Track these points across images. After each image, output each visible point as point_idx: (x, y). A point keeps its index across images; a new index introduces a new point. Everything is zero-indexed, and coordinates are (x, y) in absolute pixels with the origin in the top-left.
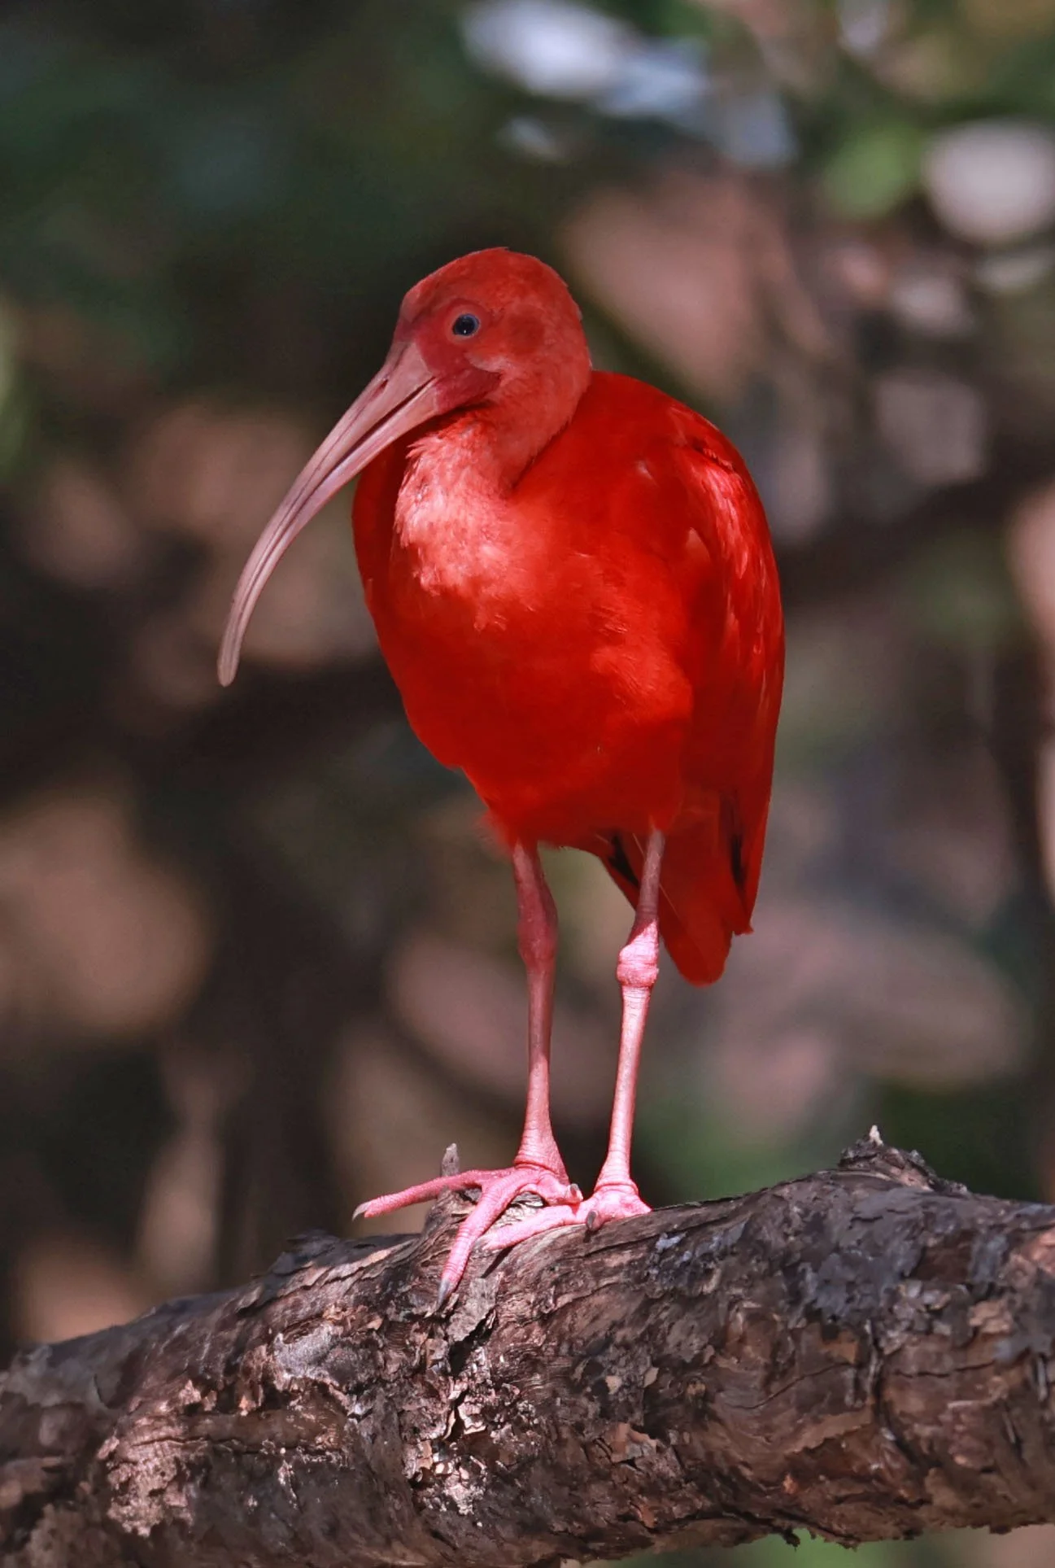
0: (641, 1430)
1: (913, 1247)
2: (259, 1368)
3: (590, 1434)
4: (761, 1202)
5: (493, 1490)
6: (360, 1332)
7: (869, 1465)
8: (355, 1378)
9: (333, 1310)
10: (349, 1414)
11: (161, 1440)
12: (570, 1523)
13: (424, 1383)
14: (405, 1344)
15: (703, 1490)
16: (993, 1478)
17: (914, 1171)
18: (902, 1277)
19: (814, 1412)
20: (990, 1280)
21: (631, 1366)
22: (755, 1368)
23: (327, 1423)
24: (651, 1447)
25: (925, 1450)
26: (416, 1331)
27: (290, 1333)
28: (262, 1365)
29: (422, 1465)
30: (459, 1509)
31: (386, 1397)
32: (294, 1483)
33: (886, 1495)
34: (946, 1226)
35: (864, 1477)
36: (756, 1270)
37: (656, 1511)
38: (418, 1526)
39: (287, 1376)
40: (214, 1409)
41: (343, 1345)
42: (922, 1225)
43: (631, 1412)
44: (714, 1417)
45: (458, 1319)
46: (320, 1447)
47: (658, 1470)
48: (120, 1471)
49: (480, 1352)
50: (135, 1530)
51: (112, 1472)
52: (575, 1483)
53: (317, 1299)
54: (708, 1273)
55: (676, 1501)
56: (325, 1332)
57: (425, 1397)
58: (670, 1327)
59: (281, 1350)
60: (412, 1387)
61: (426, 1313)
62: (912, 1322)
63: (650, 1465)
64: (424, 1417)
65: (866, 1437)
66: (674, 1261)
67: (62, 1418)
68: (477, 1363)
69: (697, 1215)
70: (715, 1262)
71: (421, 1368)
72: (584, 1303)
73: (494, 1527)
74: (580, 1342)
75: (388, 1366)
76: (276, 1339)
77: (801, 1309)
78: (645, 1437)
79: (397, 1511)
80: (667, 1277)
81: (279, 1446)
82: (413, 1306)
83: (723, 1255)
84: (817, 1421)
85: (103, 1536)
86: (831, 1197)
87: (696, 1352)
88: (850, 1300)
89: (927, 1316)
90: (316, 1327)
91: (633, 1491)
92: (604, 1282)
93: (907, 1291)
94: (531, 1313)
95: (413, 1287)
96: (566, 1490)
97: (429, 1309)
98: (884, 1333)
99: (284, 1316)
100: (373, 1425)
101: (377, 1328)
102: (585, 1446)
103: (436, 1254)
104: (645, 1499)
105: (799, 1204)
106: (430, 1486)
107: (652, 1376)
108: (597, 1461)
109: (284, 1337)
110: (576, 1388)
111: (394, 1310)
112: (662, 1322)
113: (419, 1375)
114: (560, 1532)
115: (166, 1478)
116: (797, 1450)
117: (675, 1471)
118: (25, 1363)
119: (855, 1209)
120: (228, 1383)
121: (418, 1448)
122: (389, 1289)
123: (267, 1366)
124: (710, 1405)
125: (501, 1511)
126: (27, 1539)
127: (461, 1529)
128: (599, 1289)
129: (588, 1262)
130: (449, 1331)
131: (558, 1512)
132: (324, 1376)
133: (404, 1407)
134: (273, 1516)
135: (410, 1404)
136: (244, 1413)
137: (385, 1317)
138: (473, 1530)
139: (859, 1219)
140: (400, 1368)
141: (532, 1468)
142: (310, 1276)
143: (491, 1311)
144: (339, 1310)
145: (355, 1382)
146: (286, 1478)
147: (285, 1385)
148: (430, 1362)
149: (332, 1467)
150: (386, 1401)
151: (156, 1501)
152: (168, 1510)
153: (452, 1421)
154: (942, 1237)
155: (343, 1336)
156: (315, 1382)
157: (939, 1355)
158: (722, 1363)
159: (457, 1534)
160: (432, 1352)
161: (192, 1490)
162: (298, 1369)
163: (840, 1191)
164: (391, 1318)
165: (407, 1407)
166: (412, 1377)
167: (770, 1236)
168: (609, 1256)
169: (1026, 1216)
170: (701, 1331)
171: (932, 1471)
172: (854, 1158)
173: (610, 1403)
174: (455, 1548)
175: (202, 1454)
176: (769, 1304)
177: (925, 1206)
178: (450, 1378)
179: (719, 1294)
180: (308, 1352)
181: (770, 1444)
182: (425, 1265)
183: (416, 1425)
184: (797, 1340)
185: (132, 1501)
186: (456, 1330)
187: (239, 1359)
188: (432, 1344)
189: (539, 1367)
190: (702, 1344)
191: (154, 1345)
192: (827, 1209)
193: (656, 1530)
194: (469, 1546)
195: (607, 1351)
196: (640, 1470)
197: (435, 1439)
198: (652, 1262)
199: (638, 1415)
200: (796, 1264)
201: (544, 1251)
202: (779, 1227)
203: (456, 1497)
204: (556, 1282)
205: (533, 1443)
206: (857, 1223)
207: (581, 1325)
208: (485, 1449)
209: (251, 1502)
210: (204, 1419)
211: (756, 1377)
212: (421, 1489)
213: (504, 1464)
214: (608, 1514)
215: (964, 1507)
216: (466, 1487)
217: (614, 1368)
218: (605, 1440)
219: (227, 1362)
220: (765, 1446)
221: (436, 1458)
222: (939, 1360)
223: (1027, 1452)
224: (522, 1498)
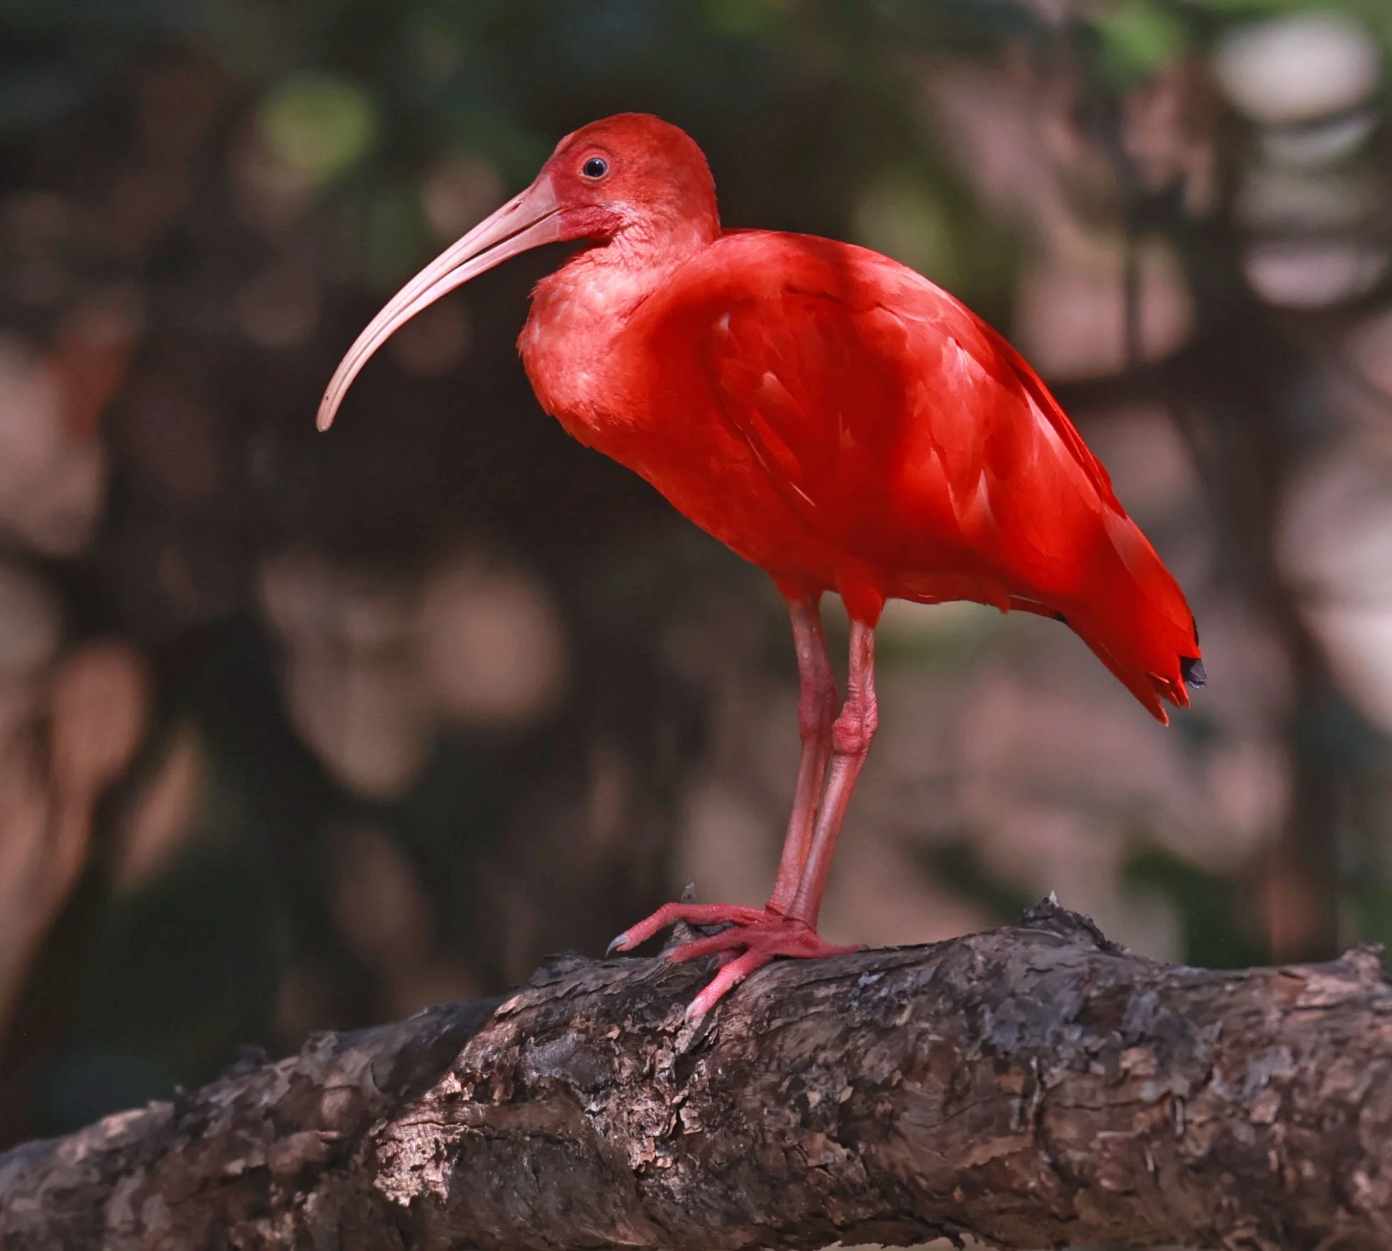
0: (835, 1140)
1: (1077, 997)
2: (512, 1065)
3: (790, 1141)
4: (951, 950)
5: (705, 1185)
6: (601, 1040)
7: (1027, 1182)
8: (593, 1079)
9: (578, 1020)
10: (586, 1110)
11: (425, 1122)
12: (769, 1217)
13: (652, 1088)
14: (637, 1053)
15: (884, 1195)
16: (1133, 1200)
17: (1085, 932)
18: (1066, 1022)
19: (984, 1134)
20: (1140, 1029)
21: (830, 1084)
22: (936, 1092)
23: (568, 1116)
24: (843, 1156)
25: (1076, 1172)
26: (649, 1042)
27: (541, 1038)
28: (515, 1063)
29: (645, 1159)
30: (675, 1198)
31: (619, 1098)
32: (535, 1166)
33: (1042, 1210)
34: (1108, 980)
35: (1023, 1193)
36: (942, 1007)
37: (844, 1212)
38: (640, 1212)
39: (535, 1074)
40: (471, 1099)
41: (586, 1050)
42: (1087, 978)
43: (828, 1124)
44: (898, 1133)
45: (685, 1034)
46: (560, 1137)
47: (848, 1175)
48: (387, 1147)
49: (702, 1064)
50: (397, 1199)
51: (381, 1148)
52: (775, 1183)
53: (566, 1010)
54: (901, 1008)
55: (860, 1203)
56: (571, 1039)
57: (652, 1100)
58: (865, 1053)
60: (642, 1090)
61: (659, 1026)
62: (1073, 1061)
63: (840, 1171)
64: (650, 1116)
65: (1026, 1157)
66: (873, 995)
67: (343, 1098)
68: (699, 1074)
69: (896, 958)
70: (908, 1000)
71: (651, 1074)
72: (793, 1028)
73: (704, 1216)
74: (788, 1061)
75: (622, 1071)
76: (528, 1042)
77: (979, 1043)
78: (838, 1147)
79: (622, 1197)
80: (866, 1009)
81: (524, 1134)
82: (647, 1021)
83: (916, 993)
84: (985, 1142)
85: (369, 1203)
86: (1011, 949)
87: (887, 1076)
88: (1020, 1039)
89: (1085, 1057)
90: (563, 1034)
91: (825, 1192)
92: (812, 1010)
93: (1070, 1034)
94: (748, 1032)
95: (649, 1004)
96: (767, 1189)
97: (661, 1025)
98: (1047, 1070)
99: (537, 1022)
100: (606, 1121)
101: (615, 1038)
102: (786, 1151)
103: (671, 976)
104: (834, 1200)
105: (983, 953)
106: (652, 1176)
107: (846, 1095)
108: (796, 1165)
109: (535, 1040)
110: (781, 1100)
111: (631, 1023)
112: (858, 1048)
113: (648, 1081)
114: (760, 1224)
115: (426, 1156)
116: (968, 1166)
117: (862, 1177)
118: (313, 1049)
119: (1031, 962)
120: (485, 1076)
121: (643, 1143)
122: (628, 1005)
123: (519, 1064)
124: (896, 1123)
125: (710, 1202)
126: (305, 1201)
127: (675, 1216)
128: (807, 1016)
129: (799, 992)
130: (677, 1044)
131: (759, 1207)
132: (567, 1077)
133: (633, 1107)
134: (516, 1194)
135: (639, 1105)
136: (496, 1104)
137: (622, 1029)
138: (685, 1218)
139: (1034, 970)
140: (632, 1073)
141: (740, 1168)
142: (562, 989)
143: (713, 1029)
144: (583, 1020)
145: (593, 1084)
146: (528, 1161)
147: (533, 1082)
148: (658, 1071)
149: (568, 1155)
150: (618, 1101)
151: (417, 1175)
152: (425, 1184)
153: (674, 1121)
154: (1103, 991)
155: (585, 1042)
156: (557, 1080)
157: (1094, 1091)
158: (908, 1086)
159: (671, 1221)
160: (661, 1061)
162: (545, 1069)
163: (1019, 945)
164: (628, 1029)
165: (636, 1108)
166: (642, 1082)
167: (957, 979)
168: (818, 988)
169: (1177, 977)
170: (892, 1058)
171: (1081, 1191)
172: (1033, 918)
173: (810, 1114)
174: (669, 1233)
175: (458, 1137)
176: (952, 1039)
177: (1091, 962)
178: (674, 1085)
179: (909, 1026)
180: (555, 1055)
181: (943, 1159)
182: (659, 986)
183: (643, 1124)
184: (972, 1069)
185: (396, 1174)
186: (682, 1044)
187: (495, 1057)
188: (661, 1055)
189: (751, 1080)
190: (892, 1069)
191: (424, 1041)
192: (1006, 959)
193: (843, 1228)
194: (682, 1231)
195: (809, 1070)
196: (831, 1174)
197: (658, 1137)
198: (853, 995)
199: (832, 1126)
200: (977, 1005)
201: (762, 980)
202: (965, 973)
203: (673, 1188)
204: (771, 1008)
205: (741, 1145)
206: (1032, 973)
207: (790, 1047)
208: (700, 1148)
209: (496, 1181)
210: (462, 1107)
211: (934, 1101)
212: (643, 1179)
213: (716, 1163)
214: (802, 1212)
215: (1106, 1225)
216: (682, 1180)
217: (815, 1085)
218: (804, 1146)
219: (485, 1059)
220: (939, 1159)
221: (657, 1154)
222: (1093, 1095)
223: (1164, 1181)
224: (729, 1193)
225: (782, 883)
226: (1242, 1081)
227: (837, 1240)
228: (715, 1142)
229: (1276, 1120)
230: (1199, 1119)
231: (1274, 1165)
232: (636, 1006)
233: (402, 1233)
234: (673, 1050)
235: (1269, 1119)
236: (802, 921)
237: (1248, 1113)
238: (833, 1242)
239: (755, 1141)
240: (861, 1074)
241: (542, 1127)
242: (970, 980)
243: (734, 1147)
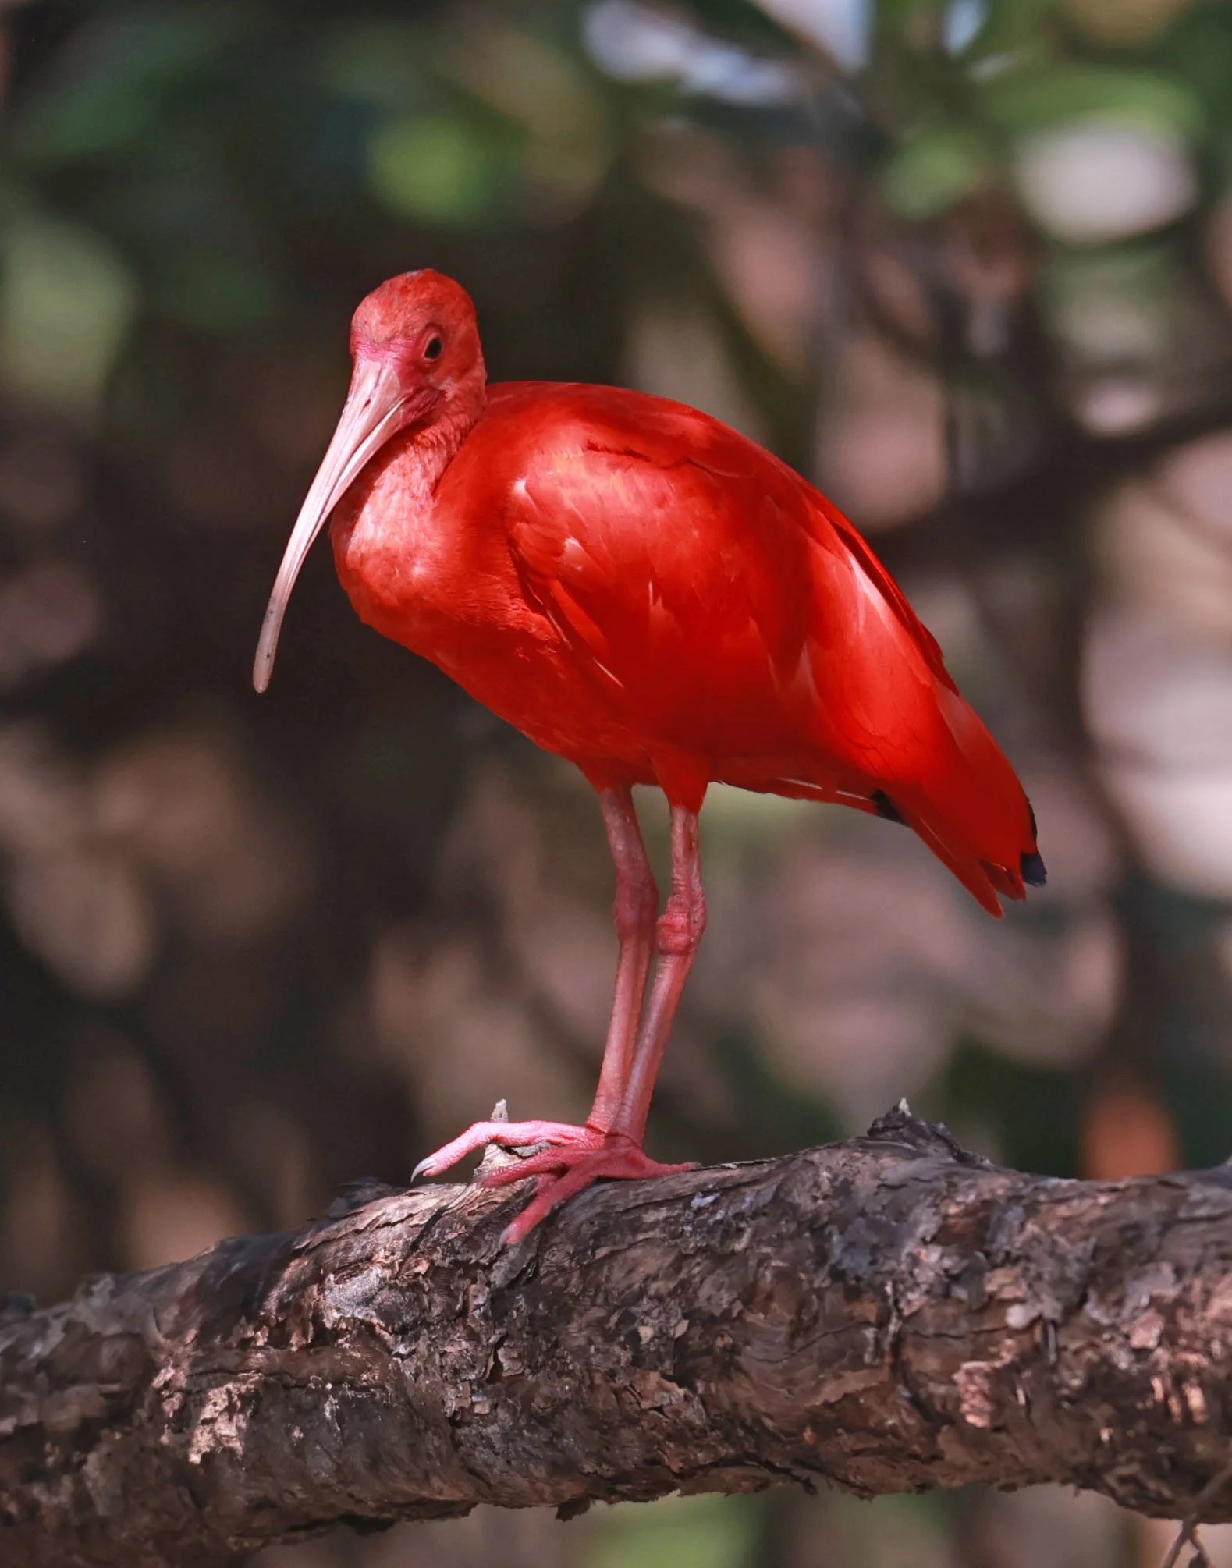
0: (670, 1379)
1: (935, 1214)
2: (310, 1306)
3: (621, 1381)
4: (792, 1166)
5: (527, 1432)
6: (407, 1276)
7: (886, 1420)
8: (400, 1318)
9: (382, 1253)
10: (394, 1353)
11: (215, 1371)
12: (600, 1465)
13: (466, 1327)
14: (448, 1288)
15: (727, 1438)
16: (1002, 1437)
17: (940, 1143)
18: (924, 1242)
19: (836, 1366)
20: (1007, 1248)
21: (663, 1316)
22: (781, 1323)
23: (373, 1360)
24: (680, 1396)
25: (938, 1407)
26: (460, 1276)
27: (340, 1275)
28: (313, 1303)
29: (460, 1405)
30: (494, 1447)
31: (430, 1339)
32: (339, 1416)
33: (901, 1450)
34: (967, 1195)
35: (880, 1432)
36: (784, 1230)
37: (682, 1457)
38: (455, 1462)
39: (336, 1315)
40: (265, 1343)
41: (391, 1287)
42: (945, 1193)
43: (662, 1362)
44: (740, 1369)
45: (500, 1266)
46: (364, 1383)
47: (686, 1417)
48: (174, 1399)
49: (521, 1299)
50: (187, 1456)
51: (167, 1400)
52: (605, 1427)
53: (368, 1243)
54: (741, 1231)
55: (700, 1447)
56: (374, 1274)
57: (466, 1340)
58: (702, 1282)
59: (331, 1289)
60: (455, 1329)
61: (471, 1259)
62: (931, 1286)
63: (677, 1413)
64: (464, 1358)
65: (882, 1393)
66: (708, 1219)
67: (121, 1346)
68: (518, 1310)
69: (732, 1176)
70: (747, 1222)
71: (464, 1312)
72: (620, 1257)
73: (527, 1466)
74: (615, 1293)
75: (432, 1309)
76: (327, 1280)
77: (824, 1271)
78: (674, 1386)
79: (435, 1447)
80: (700, 1233)
81: (326, 1381)
82: (458, 1253)
83: (755, 1215)
84: (837, 1377)
85: (156, 1461)
86: (859, 1164)
87: (725, 1306)
88: (873, 1263)
89: (946, 1280)
90: (366, 1269)
91: (661, 1437)
92: (641, 1237)
93: (928, 1256)
94: (571, 1262)
95: (459, 1234)
96: (597, 1433)
97: (473, 1256)
98: (903, 1294)
99: (336, 1257)
100: (416, 1364)
101: (423, 1273)
102: (615, 1392)
103: (482, 1204)
104: (672, 1445)
105: (829, 1169)
106: (469, 1424)
107: (681, 1329)
108: (628, 1408)
109: (335, 1277)
110: (609, 1337)
111: (440, 1255)
112: (694, 1277)
113: (461, 1319)
114: (589, 1473)
115: (218, 1408)
116: (818, 1404)
117: (701, 1419)
118: (89, 1293)
119: (883, 1176)
120: (280, 1319)
121: (458, 1388)
122: (436, 1236)
123: (318, 1304)
124: (737, 1358)
125: (534, 1451)
126: (83, 1462)
127: (496, 1467)
128: (636, 1243)
129: (626, 1218)
130: (492, 1278)
131: (588, 1455)
132: (372, 1317)
133: (446, 1349)
134: (318, 1448)
135: (452, 1346)
136: (294, 1349)
137: (432, 1262)
138: (507, 1468)
139: (884, 1185)
140: (443, 1311)
141: (565, 1412)
142: (362, 1220)
143: (532, 1260)
144: (388, 1254)
145: (401, 1323)
146: (332, 1412)
147: (334, 1324)
148: (472, 1307)
149: (374, 1402)
150: (429, 1342)
151: (208, 1429)
152: (218, 1439)
153: (491, 1363)
154: (963, 1207)
155: (391, 1279)
156: (362, 1322)
157: (956, 1318)
158: (750, 1318)
159: (491, 1472)
160: (475, 1297)
161: (241, 1420)
162: (346, 1309)
163: (868, 1158)
164: (437, 1263)
165: (448, 1349)
166: (455, 1320)
167: (802, 1200)
168: (646, 1212)
169: (1045, 1190)
170: (731, 1287)
171: (945, 1428)
172: (883, 1128)
173: (642, 1352)
174: (489, 1485)
175: (252, 1386)
176: (796, 1264)
177: (948, 1176)
178: (491, 1323)
179: (749, 1252)
180: (357, 1293)
181: (792, 1397)
182: (472, 1214)
183: (457, 1366)
184: (821, 1298)
185: (185, 1429)
186: (497, 1277)
187: (291, 1297)
188: (475, 1290)
189: (575, 1316)
190: (731, 1299)
191: (212, 1281)
192: (855, 1175)
193: (681, 1475)
194: (503, 1484)
195: (640, 1302)
196: (667, 1417)
197: (474, 1380)
198: (686, 1219)
199: (668, 1364)
200: (823, 1227)
201: (585, 1205)
202: (809, 1191)
203: (492, 1437)
204: (596, 1236)
205: (567, 1388)
206: (883, 1190)
207: (617, 1277)
208: (520, 1391)
209: (297, 1434)
210: (256, 1353)
211: (781, 1333)
212: (459, 1427)
213: (539, 1407)
214: (636, 1458)
215: (974, 1464)
216: (502, 1427)
217: (647, 1319)
218: (636, 1387)
219: (280, 1299)
220: (787, 1398)
221: (474, 1399)
222: (955, 1325)
223: (1036, 1415)
224: (555, 1440)
225: (602, 1099)
226: (1120, 1303)
227: (676, 1489)
228: (537, 1384)
229: (1160, 1344)
230: (1074, 1345)
231: (1159, 1394)
232: (446, 1236)
233: (194, 1495)
234: (488, 1284)
235: (1152, 1343)
236: (627, 1137)
237: (1127, 1337)
238: (671, 1491)
239: (582, 1382)
240: (696, 1305)
241: (345, 1373)
242: (815, 1199)
243: (558, 1390)
